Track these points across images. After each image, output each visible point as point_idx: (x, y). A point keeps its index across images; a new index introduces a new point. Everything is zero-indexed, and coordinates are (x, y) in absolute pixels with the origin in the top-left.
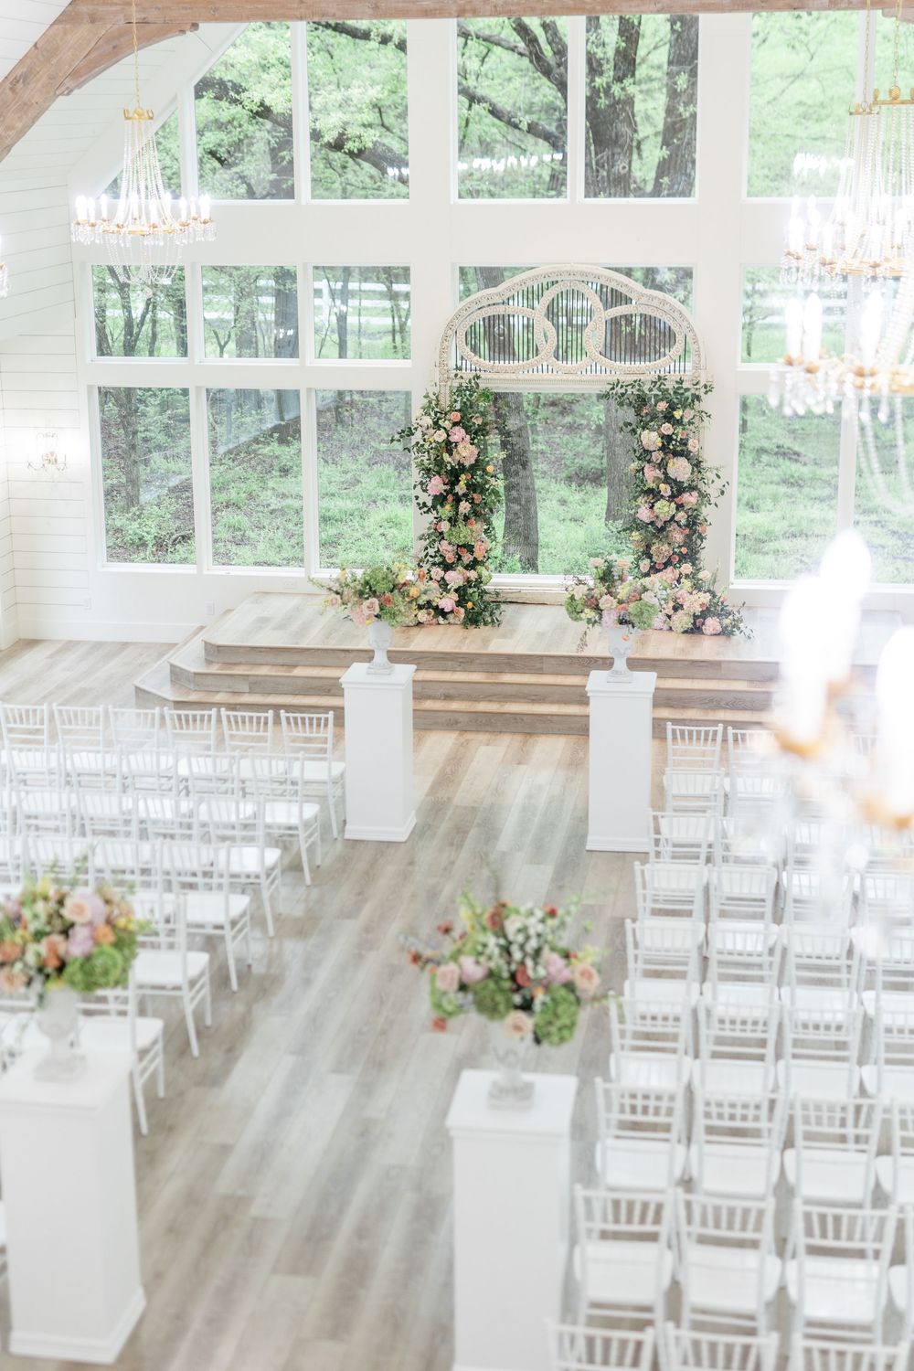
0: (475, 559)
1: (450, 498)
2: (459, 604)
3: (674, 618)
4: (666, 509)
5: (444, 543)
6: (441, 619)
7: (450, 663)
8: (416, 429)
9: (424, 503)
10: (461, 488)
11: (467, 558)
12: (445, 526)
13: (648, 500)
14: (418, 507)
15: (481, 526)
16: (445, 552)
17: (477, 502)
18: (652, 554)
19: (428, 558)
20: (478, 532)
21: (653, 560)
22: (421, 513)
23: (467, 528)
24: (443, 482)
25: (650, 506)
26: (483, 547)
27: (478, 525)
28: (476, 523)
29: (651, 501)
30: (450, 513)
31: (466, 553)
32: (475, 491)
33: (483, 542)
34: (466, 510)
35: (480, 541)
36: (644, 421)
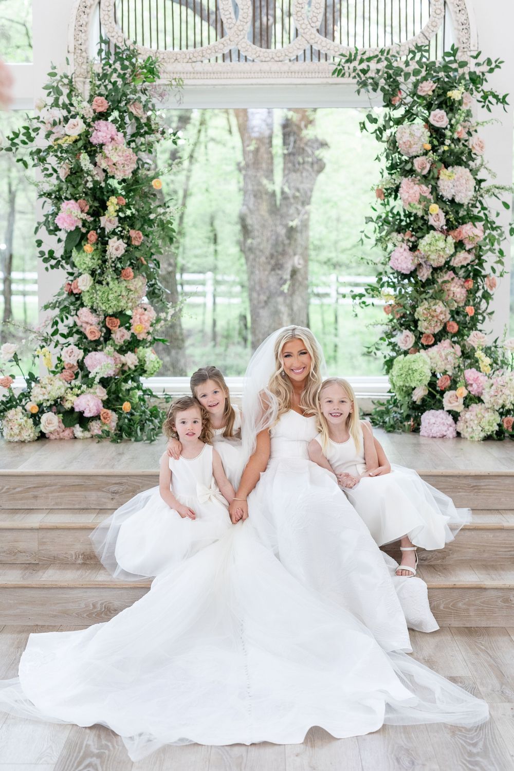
0: (133, 335)
1: (93, 236)
2: (107, 404)
3: (467, 416)
4: (441, 244)
5: (84, 312)
6: (78, 430)
7: (93, 496)
8: (36, 130)
9: (51, 253)
10: (109, 221)
11: (120, 335)
12: (84, 283)
13: (406, 238)
14: (42, 258)
15: (143, 284)
16: (84, 325)
17: (136, 243)
18: (419, 320)
19: (58, 337)
20: (137, 292)
21: (419, 329)
22: (47, 269)
23: (121, 285)
24: (81, 208)
25: (411, 246)
26: (146, 317)
27: (139, 284)
28: (134, 277)
29: (411, 239)
30: (93, 261)
31: (119, 327)
32: (132, 226)
33: (145, 310)
34: (118, 252)
35: (141, 308)
36: (399, 113)
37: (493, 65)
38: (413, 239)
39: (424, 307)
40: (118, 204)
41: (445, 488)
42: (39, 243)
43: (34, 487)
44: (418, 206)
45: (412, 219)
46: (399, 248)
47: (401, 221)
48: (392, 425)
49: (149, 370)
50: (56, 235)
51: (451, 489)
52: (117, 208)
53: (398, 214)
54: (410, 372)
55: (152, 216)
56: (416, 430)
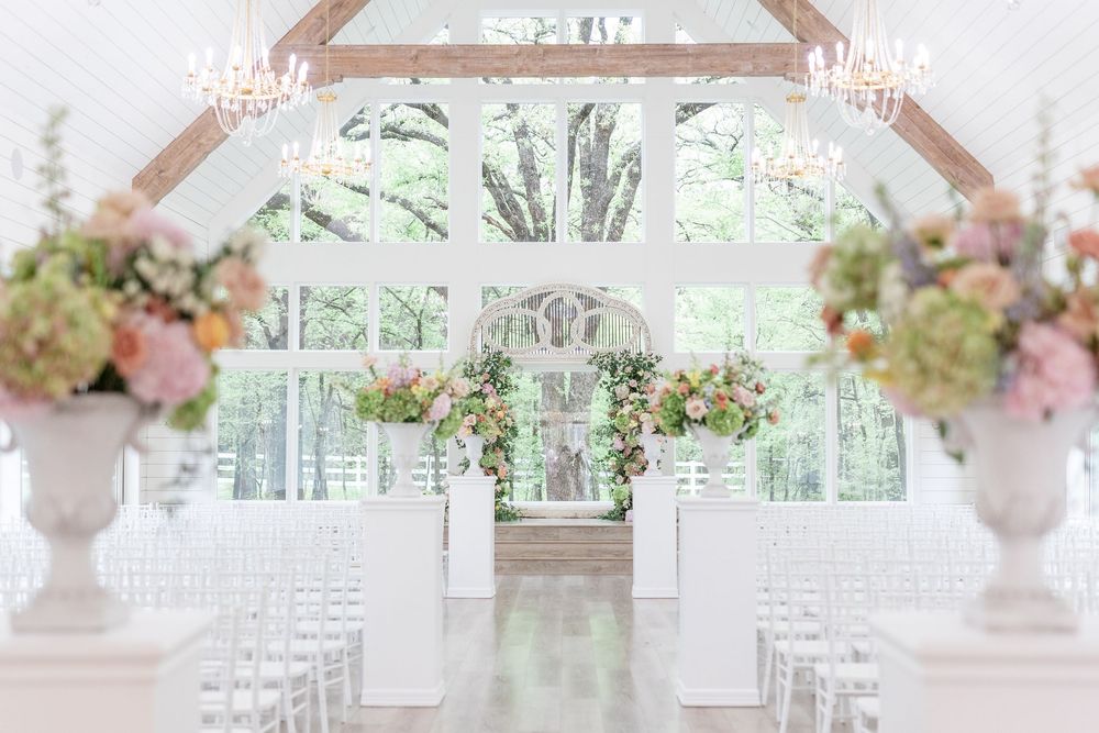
0: (499, 478)
13: (621, 435)
21: (626, 475)
23: (494, 455)
25: (622, 438)
26: (504, 470)
27: (502, 454)
28: (500, 452)
31: (493, 474)
35: (502, 465)
36: (616, 380)
37: (659, 359)
46: (617, 439)
54: (620, 492)
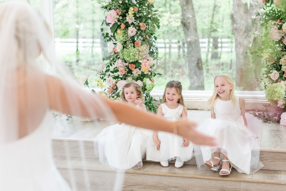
0: (142, 72)
1: (123, 26)
5: (120, 61)
11: (136, 72)
12: (119, 48)
13: (277, 23)
14: (103, 37)
15: (146, 48)
16: (119, 67)
17: (142, 29)
18: (281, 65)
19: (109, 73)
20: (143, 52)
21: (282, 69)
22: (105, 41)
23: (135, 49)
24: (117, 13)
25: (279, 27)
26: (147, 64)
27: (144, 48)
28: (141, 45)
29: (279, 24)
30: (123, 38)
31: (136, 68)
32: (141, 21)
33: (148, 60)
34: (133, 33)
35: (146, 59)
38: (280, 24)
39: (284, 59)
40: (133, 10)
41: (279, 159)
42: (102, 30)
43: (75, 147)
44: (281, 6)
45: (281, 13)
46: (273, 28)
47: (276, 14)
48: (266, 119)
49: (147, 89)
50: (109, 26)
51: (282, 159)
52: (133, 12)
53: (274, 11)
54: (274, 92)
55: (149, 16)
56: (278, 122)
